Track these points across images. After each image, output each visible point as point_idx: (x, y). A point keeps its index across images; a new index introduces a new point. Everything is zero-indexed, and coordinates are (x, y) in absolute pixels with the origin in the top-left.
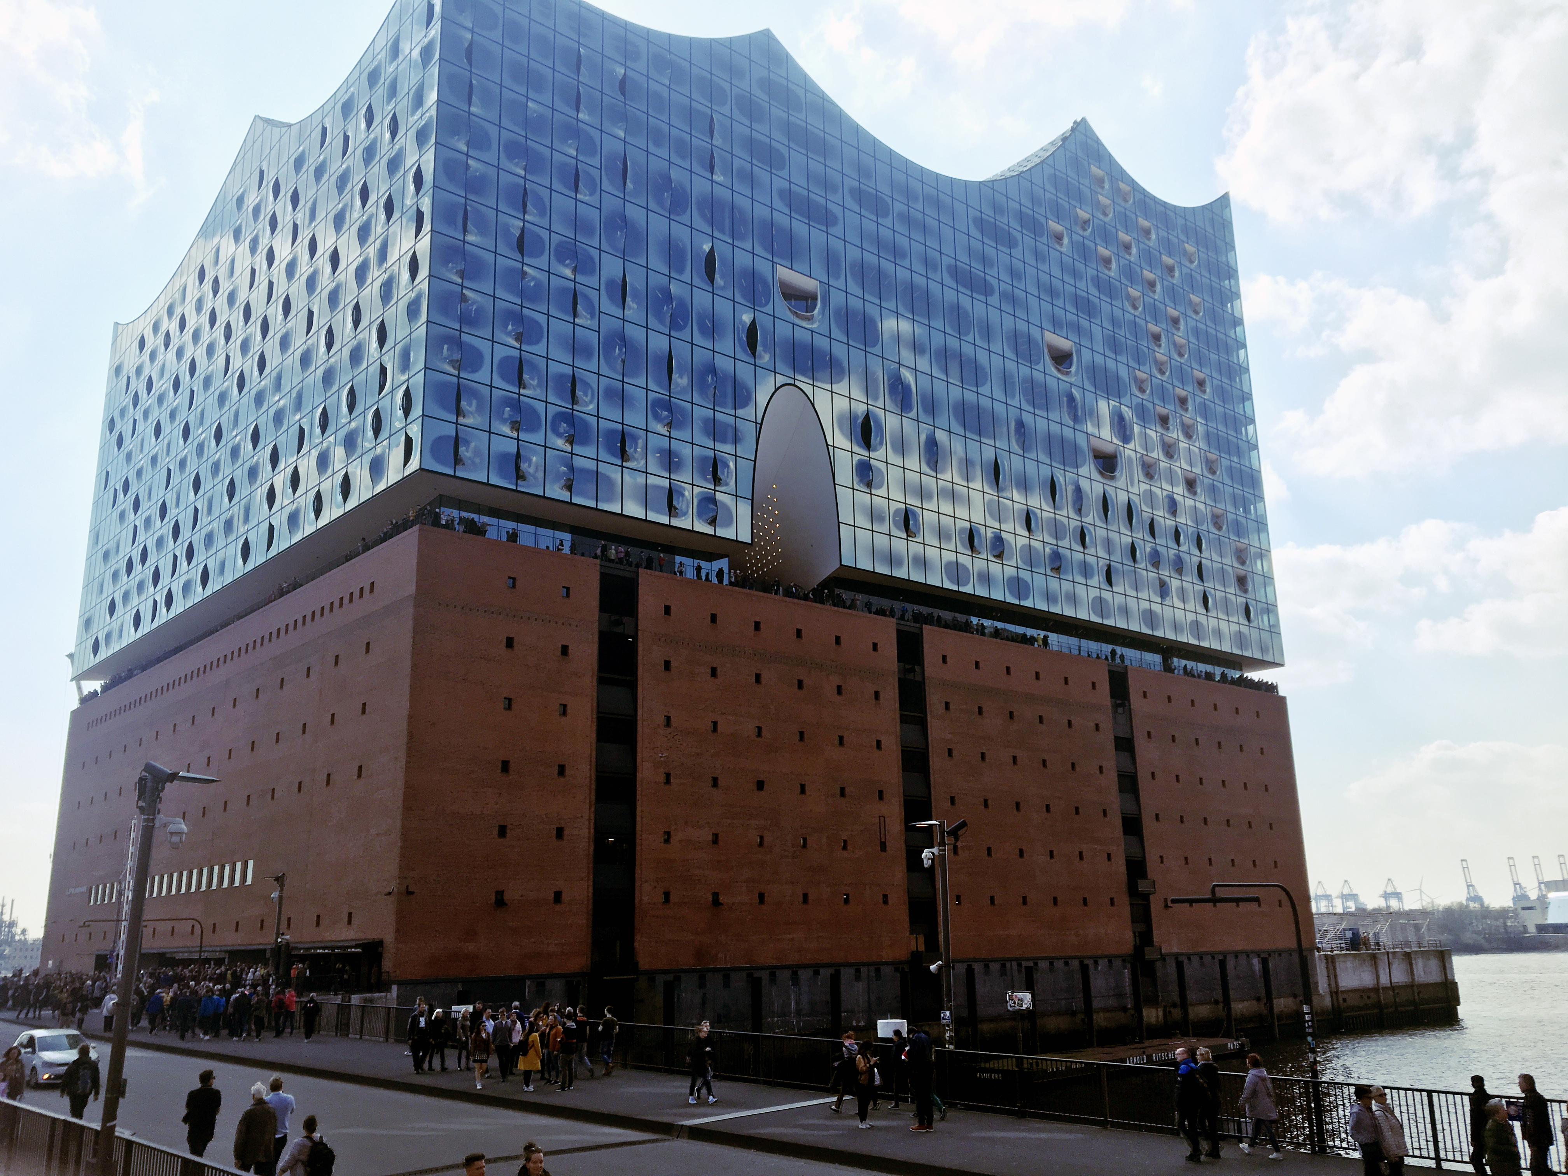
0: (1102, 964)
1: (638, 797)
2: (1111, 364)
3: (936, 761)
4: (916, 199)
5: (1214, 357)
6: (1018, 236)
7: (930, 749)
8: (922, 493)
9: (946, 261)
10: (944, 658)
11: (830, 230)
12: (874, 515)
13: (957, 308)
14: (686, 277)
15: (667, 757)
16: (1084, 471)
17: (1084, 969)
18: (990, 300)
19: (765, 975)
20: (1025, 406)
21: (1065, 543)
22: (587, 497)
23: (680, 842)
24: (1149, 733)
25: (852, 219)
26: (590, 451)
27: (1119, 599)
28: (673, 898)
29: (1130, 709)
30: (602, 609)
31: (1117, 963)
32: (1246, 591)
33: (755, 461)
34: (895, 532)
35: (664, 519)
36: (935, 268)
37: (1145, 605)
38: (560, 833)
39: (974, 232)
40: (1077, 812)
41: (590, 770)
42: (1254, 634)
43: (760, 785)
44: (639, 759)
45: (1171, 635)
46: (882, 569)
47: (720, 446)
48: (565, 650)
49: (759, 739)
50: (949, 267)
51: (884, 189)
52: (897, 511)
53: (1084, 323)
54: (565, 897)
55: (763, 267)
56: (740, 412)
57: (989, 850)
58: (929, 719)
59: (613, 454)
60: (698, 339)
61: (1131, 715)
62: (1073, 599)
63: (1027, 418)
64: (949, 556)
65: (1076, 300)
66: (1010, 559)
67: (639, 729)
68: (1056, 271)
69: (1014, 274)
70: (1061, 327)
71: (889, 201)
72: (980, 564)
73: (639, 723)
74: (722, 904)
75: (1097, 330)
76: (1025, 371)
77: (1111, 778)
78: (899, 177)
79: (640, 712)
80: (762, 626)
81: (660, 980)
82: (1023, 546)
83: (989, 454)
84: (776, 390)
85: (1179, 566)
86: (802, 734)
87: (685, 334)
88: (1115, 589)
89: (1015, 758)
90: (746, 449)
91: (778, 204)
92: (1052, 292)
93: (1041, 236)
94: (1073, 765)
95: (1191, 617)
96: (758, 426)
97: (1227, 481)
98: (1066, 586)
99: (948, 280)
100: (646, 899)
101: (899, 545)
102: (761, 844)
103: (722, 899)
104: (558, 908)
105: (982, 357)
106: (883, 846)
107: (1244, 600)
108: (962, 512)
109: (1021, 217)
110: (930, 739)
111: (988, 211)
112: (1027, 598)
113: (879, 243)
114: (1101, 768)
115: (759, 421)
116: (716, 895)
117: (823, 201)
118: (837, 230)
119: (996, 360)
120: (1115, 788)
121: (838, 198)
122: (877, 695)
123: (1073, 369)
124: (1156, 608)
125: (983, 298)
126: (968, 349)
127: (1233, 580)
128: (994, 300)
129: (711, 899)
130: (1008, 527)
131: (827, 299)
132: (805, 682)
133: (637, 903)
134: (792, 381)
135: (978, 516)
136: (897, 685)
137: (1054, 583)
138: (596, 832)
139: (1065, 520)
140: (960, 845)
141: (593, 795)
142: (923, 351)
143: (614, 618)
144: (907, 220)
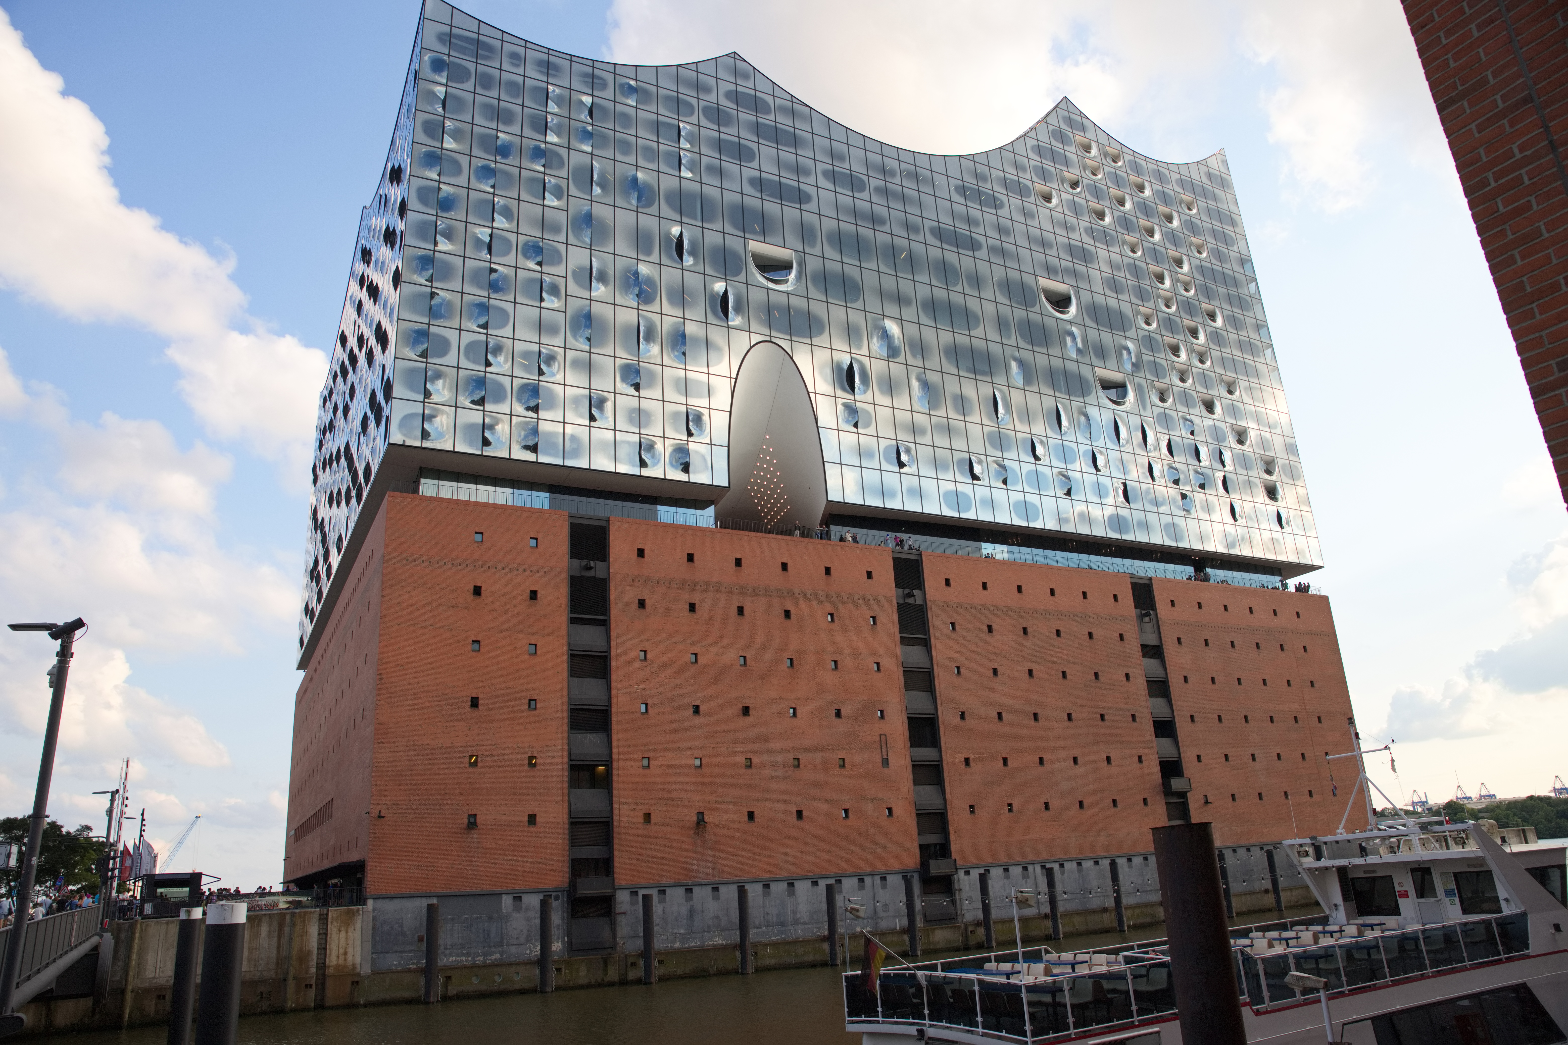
0: (1138, 861)
1: (614, 726)
2: (1113, 303)
3: (942, 680)
4: (894, 175)
5: (1222, 290)
6: (1004, 198)
7: (935, 668)
8: (914, 429)
9: (929, 224)
10: (948, 582)
11: (804, 207)
12: (862, 452)
13: (943, 263)
14: (655, 258)
15: (644, 689)
16: (1091, 399)
17: (1114, 867)
18: (977, 254)
19: (757, 889)
20: (1022, 344)
21: (1075, 466)
22: (555, 456)
23: (660, 766)
24: (1179, 639)
25: (827, 196)
26: (558, 415)
27: (1138, 515)
28: (653, 819)
29: (1157, 619)
30: (572, 556)
32: (1276, 500)
33: (730, 412)
34: (885, 466)
35: (635, 471)
36: (916, 230)
37: (1166, 519)
38: (532, 761)
39: (956, 197)
40: (1103, 720)
41: (562, 703)
42: (1289, 539)
43: (746, 711)
44: (613, 692)
45: (1197, 546)
46: (873, 502)
47: (692, 401)
48: (533, 595)
49: (744, 668)
50: (932, 229)
51: (858, 168)
52: (887, 448)
53: (1081, 268)
54: (540, 820)
55: (734, 243)
56: (713, 369)
57: (1005, 761)
58: (933, 640)
59: (579, 416)
60: (667, 309)
61: (1158, 623)
62: (1087, 518)
63: (1026, 355)
64: (947, 486)
65: (1071, 249)
66: (1015, 484)
67: (613, 663)
68: (1047, 226)
69: (1000, 229)
70: (1056, 273)
71: (865, 178)
72: (982, 491)
73: (613, 658)
74: (708, 823)
75: (1095, 274)
76: (1020, 313)
77: (1139, 685)
78: (876, 158)
79: (613, 648)
80: (743, 562)
81: (641, 894)
82: (1029, 473)
83: (985, 390)
84: (751, 348)
85: (1201, 481)
86: (791, 660)
87: (654, 307)
88: (1133, 506)
89: (1030, 672)
90: (719, 401)
91: (748, 189)
92: (1044, 243)
93: (1029, 196)
94: (1096, 674)
95: (1218, 528)
96: (733, 381)
97: (1247, 400)
98: (1079, 507)
99: (931, 240)
100: (624, 820)
101: (892, 479)
102: (750, 766)
103: (707, 818)
104: (532, 829)
105: (973, 304)
106: (885, 762)
107: (1275, 509)
108: (959, 444)
109: (1005, 182)
110: (934, 659)
111: (970, 180)
112: (1036, 520)
113: (855, 213)
114: (1127, 676)
115: (734, 375)
116: (701, 815)
117: (796, 184)
118: (812, 206)
119: (989, 306)
120: (1144, 692)
121: (811, 180)
122: (874, 620)
123: (1072, 308)
124: (1180, 521)
125: (971, 253)
126: (957, 298)
127: (1262, 491)
128: (983, 253)
129: (695, 818)
130: (1013, 454)
131: (802, 264)
132: (792, 612)
133: (615, 824)
134: (768, 339)
135: (977, 446)
136: (895, 609)
137: (1065, 503)
138: (570, 760)
139: (1074, 446)
140: (971, 757)
141: (566, 726)
142: (908, 303)
143: (584, 563)
144: (885, 192)
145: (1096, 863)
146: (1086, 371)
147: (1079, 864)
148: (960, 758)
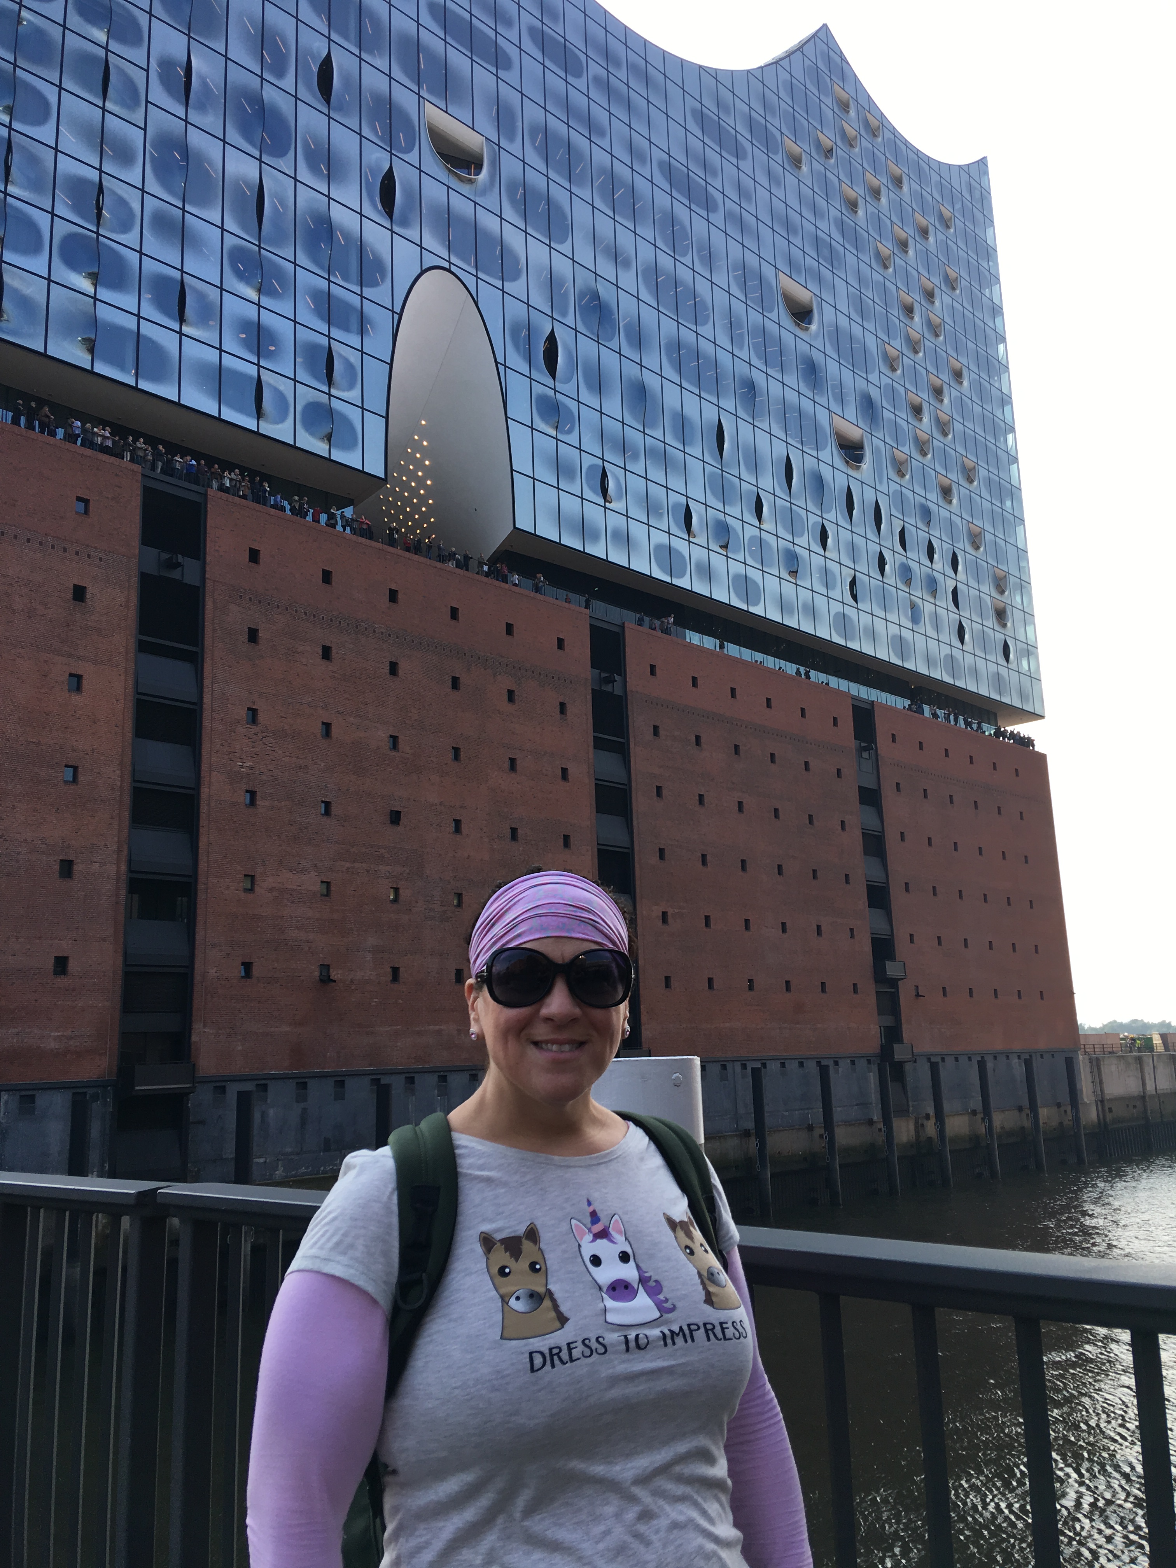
0: (844, 1065)
1: (203, 822)
2: (857, 330)
3: (641, 802)
4: (618, 65)
5: (971, 345)
6: (748, 146)
7: (633, 784)
8: (624, 448)
9: (657, 155)
10: (653, 668)
11: (501, 74)
12: (559, 467)
13: (672, 219)
14: (288, 83)
15: (252, 768)
16: (825, 455)
17: (824, 1072)
18: (712, 217)
19: (397, 1084)
20: (755, 361)
21: (802, 541)
22: (122, 368)
23: (271, 890)
24: (898, 784)
25: (532, 68)
26: (129, 301)
27: (865, 619)
28: (256, 971)
29: (877, 755)
30: (146, 540)
31: (862, 1064)
32: (1004, 626)
33: (391, 364)
34: (588, 494)
35: (250, 423)
36: (642, 159)
37: (894, 630)
38: (67, 868)
39: (693, 126)
40: (815, 877)
41: (122, 776)
42: (1014, 676)
43: (395, 817)
44: (204, 767)
45: (923, 670)
46: (571, 541)
47: (336, 333)
48: (79, 593)
49: (393, 753)
50: (661, 164)
51: (575, 39)
52: (591, 467)
53: (826, 273)
54: (72, 965)
55: (405, 98)
56: (367, 292)
57: (707, 918)
58: (632, 746)
59: (166, 312)
60: (304, 174)
61: (877, 760)
62: (812, 612)
63: (759, 378)
64: (660, 538)
65: (817, 242)
66: (736, 551)
67: (206, 723)
68: (793, 202)
69: (741, 190)
70: (799, 272)
71: (583, 57)
72: (699, 554)
73: (206, 715)
74: (335, 981)
75: (840, 285)
76: (755, 317)
77: (854, 839)
79: (207, 699)
80: (400, 596)
81: (233, 1091)
82: (752, 538)
83: (711, 414)
84: (423, 272)
85: (932, 586)
86: (456, 750)
87: (285, 164)
88: (860, 606)
89: (740, 804)
90: (377, 344)
91: (426, 18)
92: (788, 226)
93: (776, 153)
94: (810, 817)
95: (945, 650)
96: (396, 317)
97: (985, 494)
98: (804, 595)
99: (659, 179)
100: (212, 972)
101: (594, 514)
102: (396, 900)
103: (334, 974)
104: (61, 982)
105: (702, 288)
107: (1003, 637)
108: (676, 483)
109: (751, 124)
110: (633, 773)
111: (710, 106)
112: (756, 604)
113: (568, 107)
114: (843, 824)
115: (397, 309)
116: (325, 968)
117: (492, 34)
118: (511, 76)
119: (721, 297)
120: (859, 848)
121: (513, 35)
122: (563, 707)
123: (814, 327)
124: (907, 634)
125: (703, 213)
126: (684, 274)
127: (991, 613)
128: (717, 218)
129: (317, 974)
130: (734, 510)
131: (496, 164)
132: (462, 680)
133: (197, 978)
134: (446, 265)
135: (697, 492)
136: (589, 697)
137: (788, 589)
138: (130, 871)
139: (803, 513)
140: (670, 911)
141: (126, 814)
142: (627, 264)
143: (165, 556)
144: (608, 89)
145: (801, 1064)
146: (822, 416)
147: (783, 1065)
148: (657, 911)
